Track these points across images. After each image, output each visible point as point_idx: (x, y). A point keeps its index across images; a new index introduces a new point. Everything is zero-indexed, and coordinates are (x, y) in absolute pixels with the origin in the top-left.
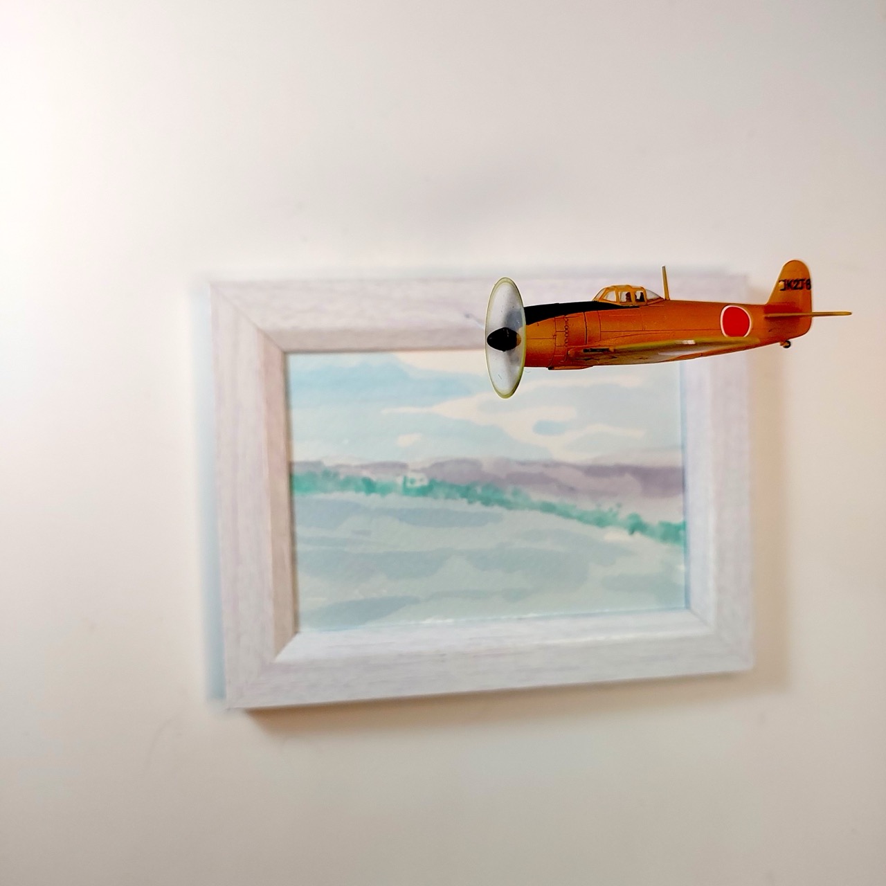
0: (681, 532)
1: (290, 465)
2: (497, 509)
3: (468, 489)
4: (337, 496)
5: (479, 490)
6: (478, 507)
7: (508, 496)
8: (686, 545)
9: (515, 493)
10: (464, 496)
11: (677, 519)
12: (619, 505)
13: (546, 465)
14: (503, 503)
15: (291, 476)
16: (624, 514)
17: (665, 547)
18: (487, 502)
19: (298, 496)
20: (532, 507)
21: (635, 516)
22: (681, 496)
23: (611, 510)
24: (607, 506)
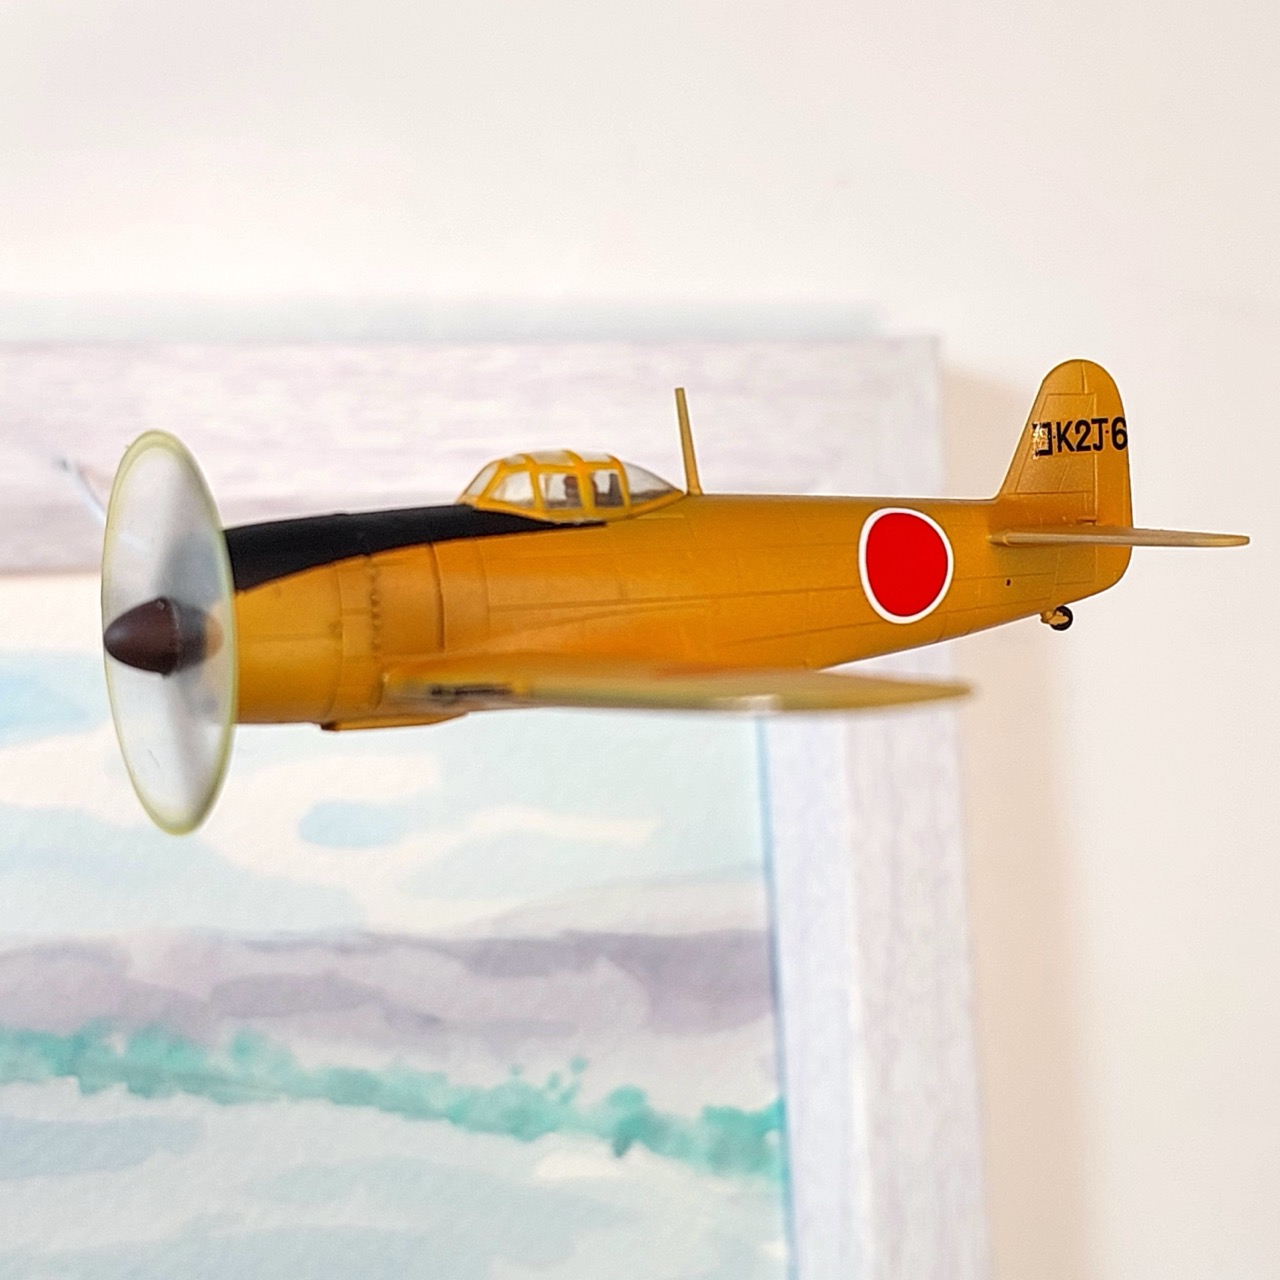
0: (773, 1137)
2: (181, 1106)
3: (80, 1043)
5: (118, 1046)
6: (116, 1104)
7: (219, 1060)
8: (786, 1175)
9: (241, 1050)
10: (67, 1068)
11: (757, 1099)
12: (579, 1065)
13: (344, 949)
14: (201, 1083)
16: (595, 1091)
17: (723, 1187)
18: (145, 1083)
20: (301, 1090)
21: (628, 1096)
22: (766, 1023)
23: (554, 1082)
24: (541, 1068)
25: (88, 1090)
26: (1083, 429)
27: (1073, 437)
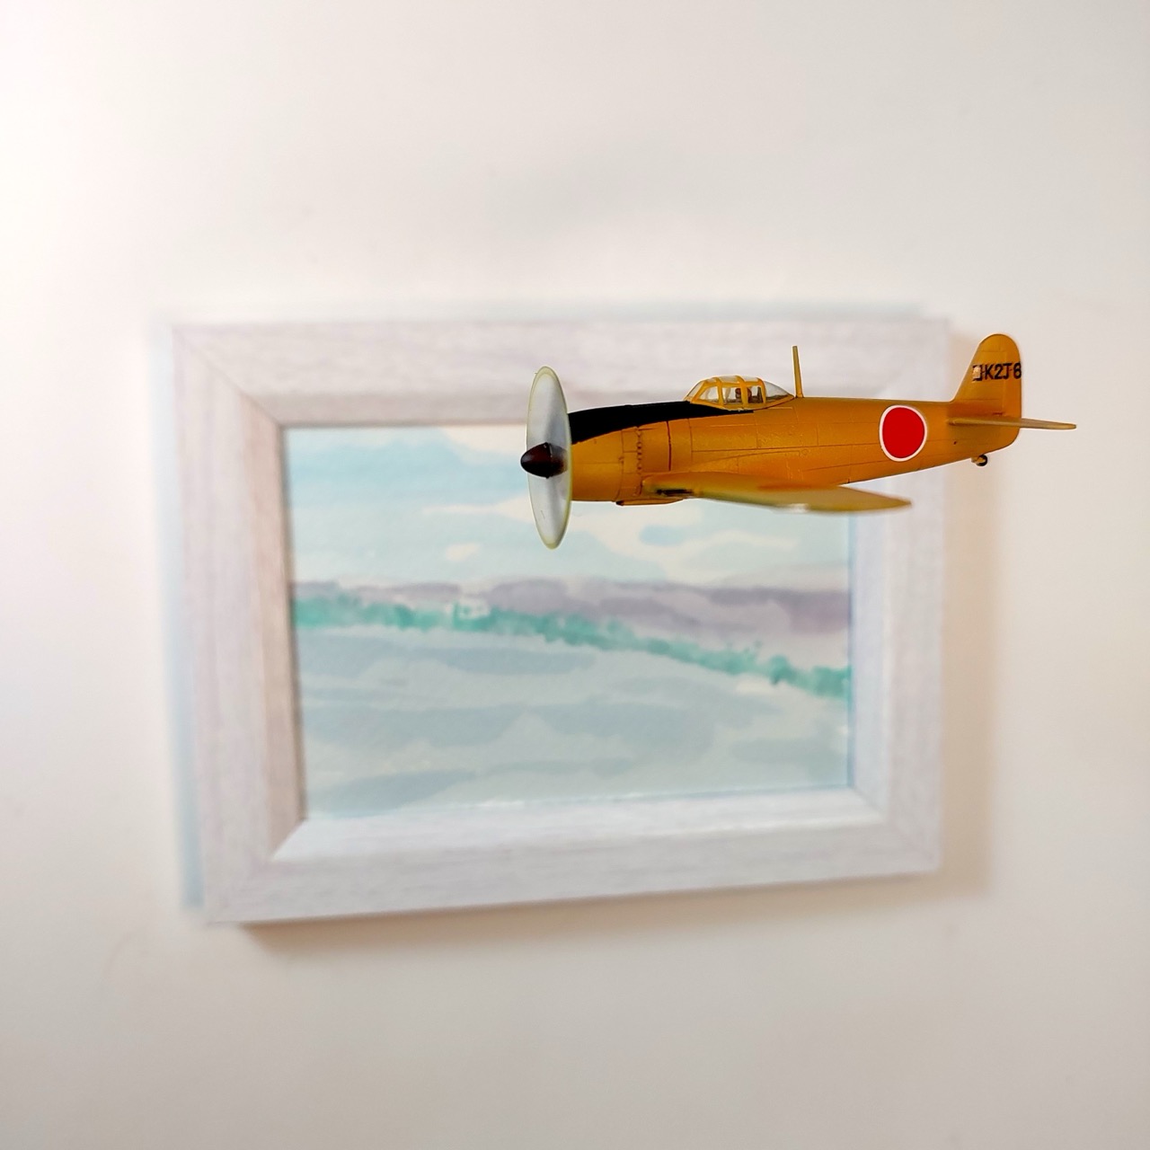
1: (291, 588)
4: (358, 631)
5: (562, 623)
7: (603, 631)
12: (758, 644)
15: (292, 604)
19: (302, 631)
21: (780, 660)
24: (741, 645)
25: (549, 640)
26: (999, 369)
27: (993, 372)
